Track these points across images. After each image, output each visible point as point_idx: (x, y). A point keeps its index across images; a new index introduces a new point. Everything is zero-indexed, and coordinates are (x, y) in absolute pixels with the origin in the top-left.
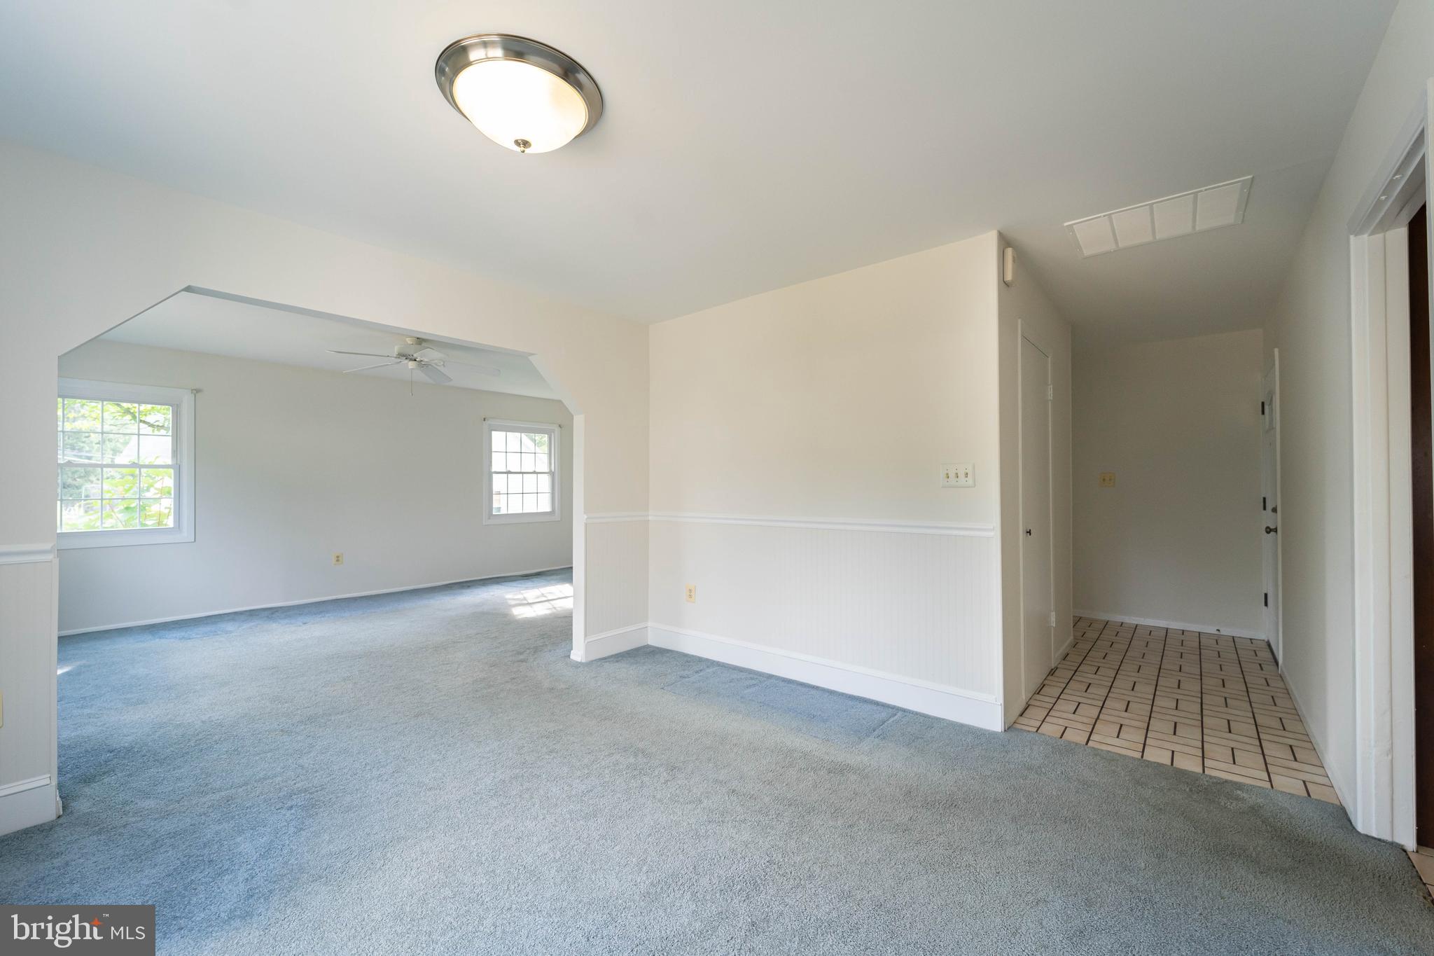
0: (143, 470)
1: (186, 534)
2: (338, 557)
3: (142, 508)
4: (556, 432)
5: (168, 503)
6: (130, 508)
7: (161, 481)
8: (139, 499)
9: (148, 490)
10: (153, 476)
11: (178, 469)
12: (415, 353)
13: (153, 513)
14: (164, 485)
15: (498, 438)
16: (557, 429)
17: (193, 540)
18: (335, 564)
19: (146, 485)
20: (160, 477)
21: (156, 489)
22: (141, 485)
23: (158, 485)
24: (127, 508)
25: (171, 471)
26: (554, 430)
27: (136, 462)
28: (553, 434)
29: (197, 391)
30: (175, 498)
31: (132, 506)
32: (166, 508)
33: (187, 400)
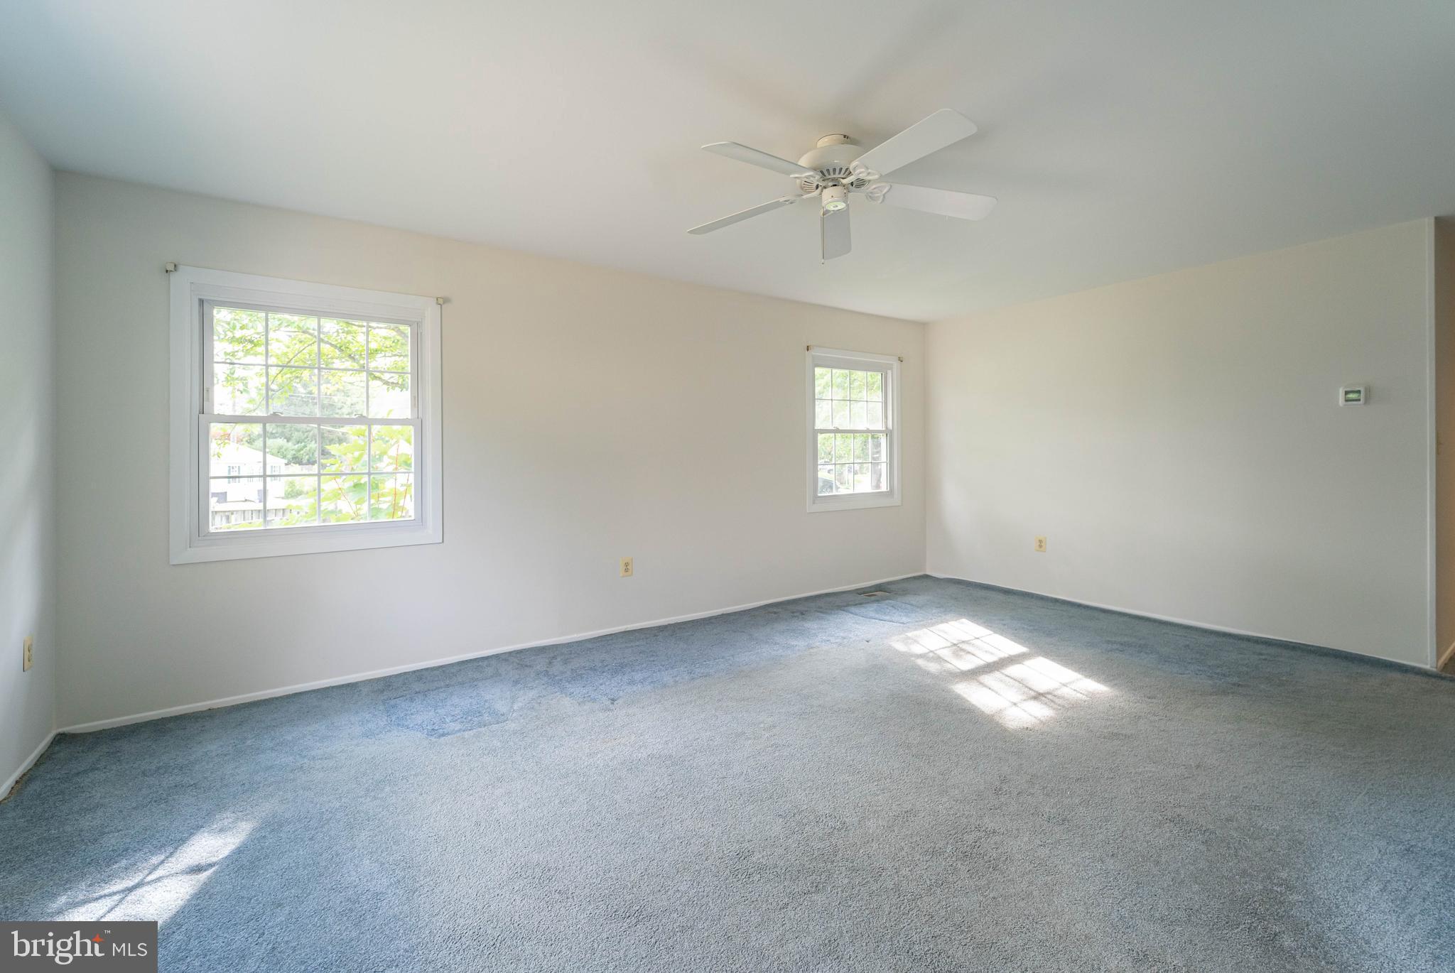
0: (375, 428)
1: (431, 532)
2: (627, 565)
3: (374, 486)
4: (895, 370)
5: (406, 479)
6: (361, 484)
7: (396, 445)
8: (369, 474)
9: (380, 459)
10: (387, 439)
11: (419, 424)
12: (850, 162)
13: (387, 491)
14: (400, 452)
15: (822, 376)
16: (896, 364)
17: (441, 541)
18: (623, 577)
19: (378, 452)
20: (395, 440)
21: (390, 457)
22: (372, 452)
23: (392, 452)
24: (356, 486)
25: (410, 430)
26: (892, 365)
27: (365, 414)
28: (889, 372)
29: (443, 302)
30: (415, 473)
31: (362, 482)
32: (402, 485)
33: (431, 314)
